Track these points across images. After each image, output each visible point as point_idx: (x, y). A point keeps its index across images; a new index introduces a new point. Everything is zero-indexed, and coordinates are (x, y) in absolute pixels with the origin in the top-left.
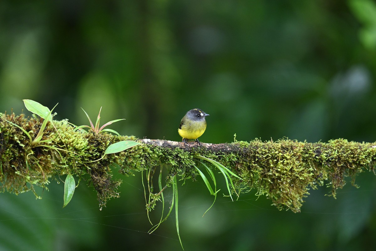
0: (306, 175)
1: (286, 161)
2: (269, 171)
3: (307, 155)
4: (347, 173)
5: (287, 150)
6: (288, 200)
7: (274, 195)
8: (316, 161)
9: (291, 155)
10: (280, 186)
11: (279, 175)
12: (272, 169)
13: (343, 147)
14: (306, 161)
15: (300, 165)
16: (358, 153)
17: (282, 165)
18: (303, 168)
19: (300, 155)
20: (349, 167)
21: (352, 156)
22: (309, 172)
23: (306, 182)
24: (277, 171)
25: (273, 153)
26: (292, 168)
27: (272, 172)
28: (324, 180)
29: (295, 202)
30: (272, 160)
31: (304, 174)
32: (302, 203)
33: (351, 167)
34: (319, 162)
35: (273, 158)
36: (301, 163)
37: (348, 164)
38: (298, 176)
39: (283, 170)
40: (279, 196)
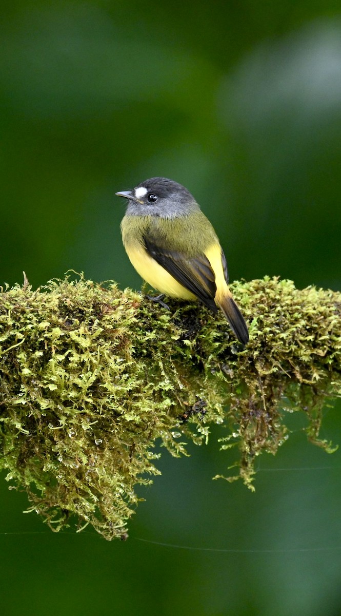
0: (146, 405)
1: (75, 358)
2: (16, 392)
3: (151, 335)
4: (293, 400)
5: (82, 319)
6: (85, 494)
7: (34, 476)
8: (182, 357)
9: (94, 336)
10: (54, 443)
11: (52, 406)
12: (28, 383)
13: (279, 308)
14: (149, 355)
15: (125, 372)
16: (331, 327)
17: (61, 372)
18: (138, 382)
19: (126, 336)
20: (299, 376)
21: (311, 338)
22: (158, 396)
23: (147, 432)
24: (45, 393)
25: (29, 327)
26: (99, 380)
27: (28, 395)
28: (212, 425)
29: (108, 501)
30: (28, 354)
31: (139, 404)
32: (131, 506)
33: (308, 377)
34: (194, 359)
35: (30, 345)
36: (130, 363)
37: (297, 368)
38: (120, 409)
39: (67, 387)
40: (51, 482)
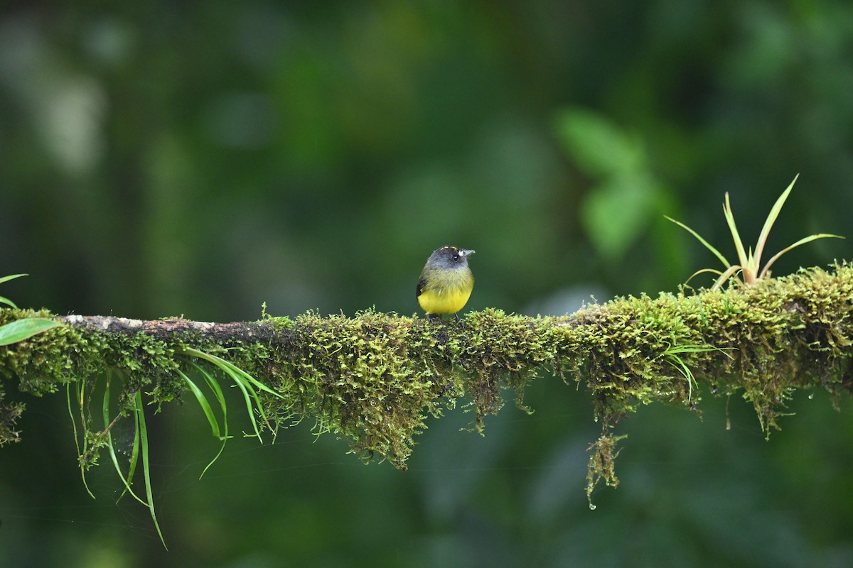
0: (417, 385)
1: (373, 357)
2: (339, 378)
3: (418, 344)
4: (507, 382)
5: (376, 335)
6: (383, 440)
7: (351, 431)
8: (438, 357)
9: (384, 344)
10: (363, 409)
11: (360, 387)
12: (345, 373)
13: (495, 327)
14: (418, 356)
15: (403, 366)
16: (527, 336)
17: (365, 366)
18: (412, 371)
19: (403, 345)
20: (509, 367)
21: (515, 343)
22: (424, 380)
23: (418, 402)
24: (356, 379)
25: (345, 339)
26: (388, 370)
27: (345, 380)
28: (458, 398)
29: (397, 445)
30: (344, 356)
31: (412, 384)
32: (410, 447)
33: (515, 367)
34: (445, 357)
35: (346, 350)
36: (406, 360)
37: (508, 362)
38: (401, 387)
39: (368, 375)
40: (360, 432)
